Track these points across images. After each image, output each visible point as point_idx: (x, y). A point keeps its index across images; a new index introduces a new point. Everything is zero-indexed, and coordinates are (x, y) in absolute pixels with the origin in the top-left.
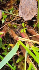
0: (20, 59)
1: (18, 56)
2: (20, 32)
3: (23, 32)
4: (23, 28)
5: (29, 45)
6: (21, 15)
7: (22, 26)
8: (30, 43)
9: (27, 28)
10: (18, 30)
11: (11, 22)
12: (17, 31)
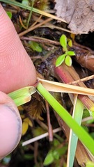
0: (55, 153)
1: (51, 139)
2: (52, 64)
3: (64, 64)
4: (64, 53)
5: (83, 103)
6: (63, 15)
7: (62, 47)
8: (84, 98)
9: (76, 53)
10: (49, 60)
11: (25, 36)
12: (43, 63)
